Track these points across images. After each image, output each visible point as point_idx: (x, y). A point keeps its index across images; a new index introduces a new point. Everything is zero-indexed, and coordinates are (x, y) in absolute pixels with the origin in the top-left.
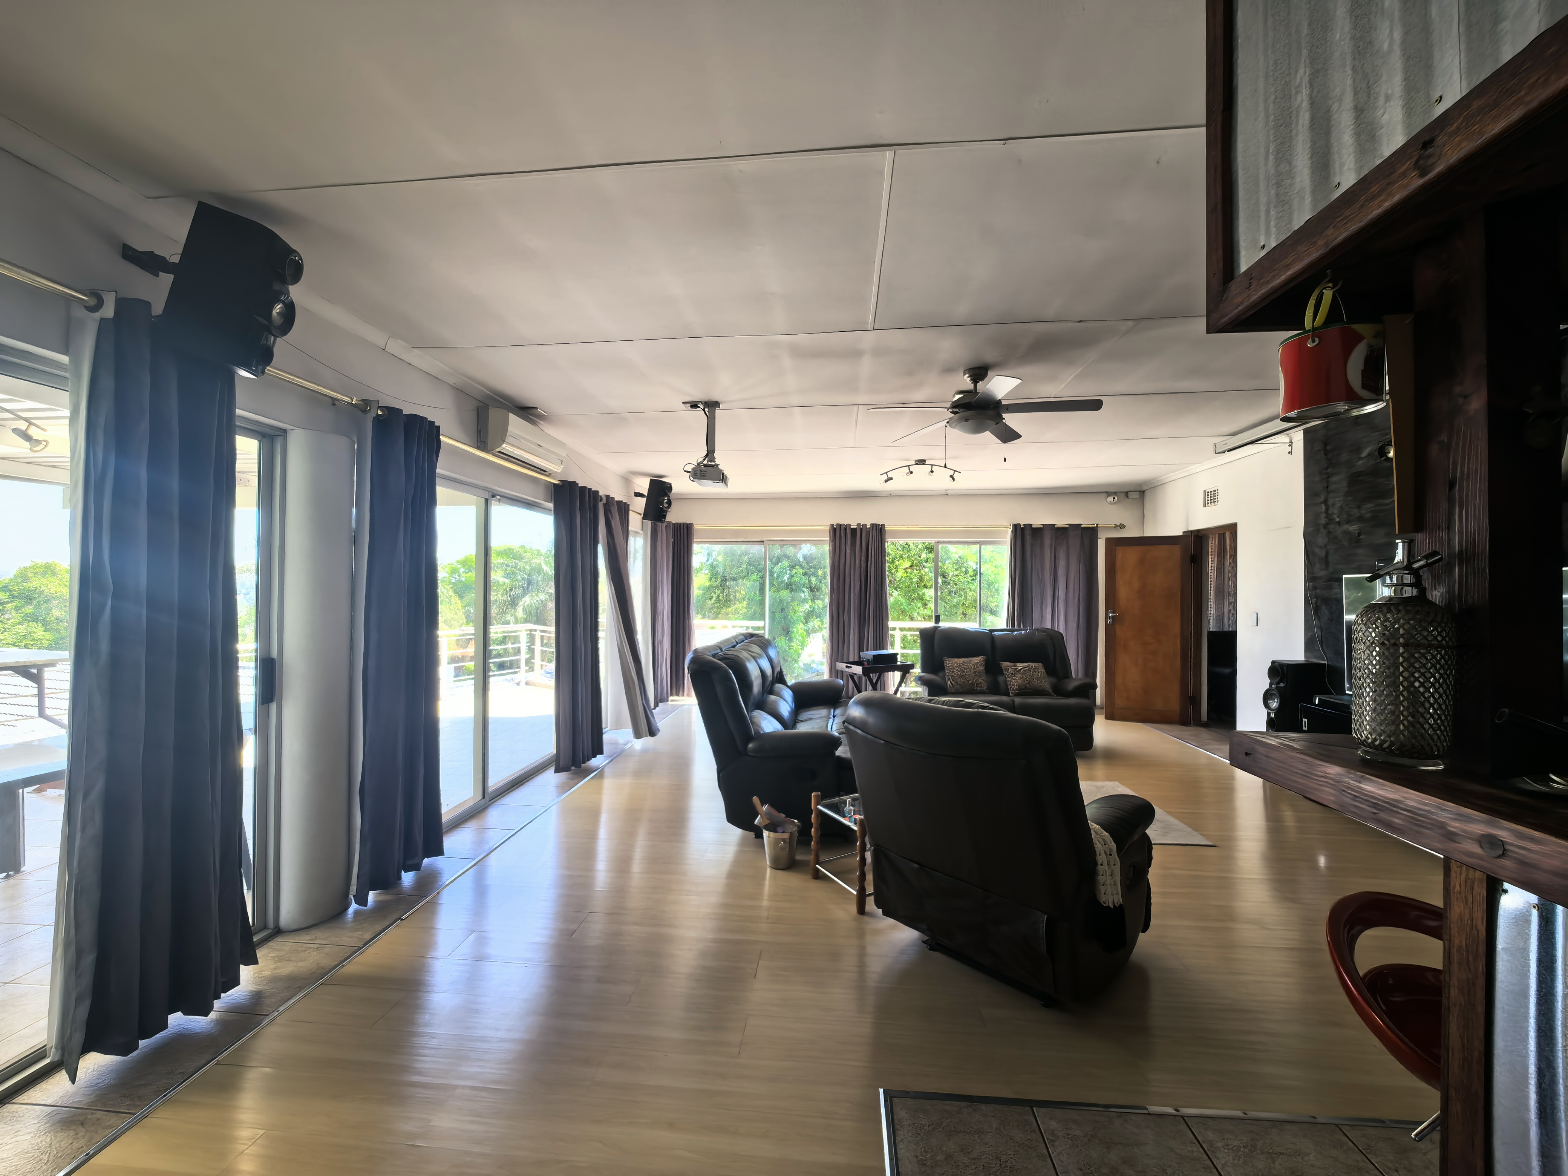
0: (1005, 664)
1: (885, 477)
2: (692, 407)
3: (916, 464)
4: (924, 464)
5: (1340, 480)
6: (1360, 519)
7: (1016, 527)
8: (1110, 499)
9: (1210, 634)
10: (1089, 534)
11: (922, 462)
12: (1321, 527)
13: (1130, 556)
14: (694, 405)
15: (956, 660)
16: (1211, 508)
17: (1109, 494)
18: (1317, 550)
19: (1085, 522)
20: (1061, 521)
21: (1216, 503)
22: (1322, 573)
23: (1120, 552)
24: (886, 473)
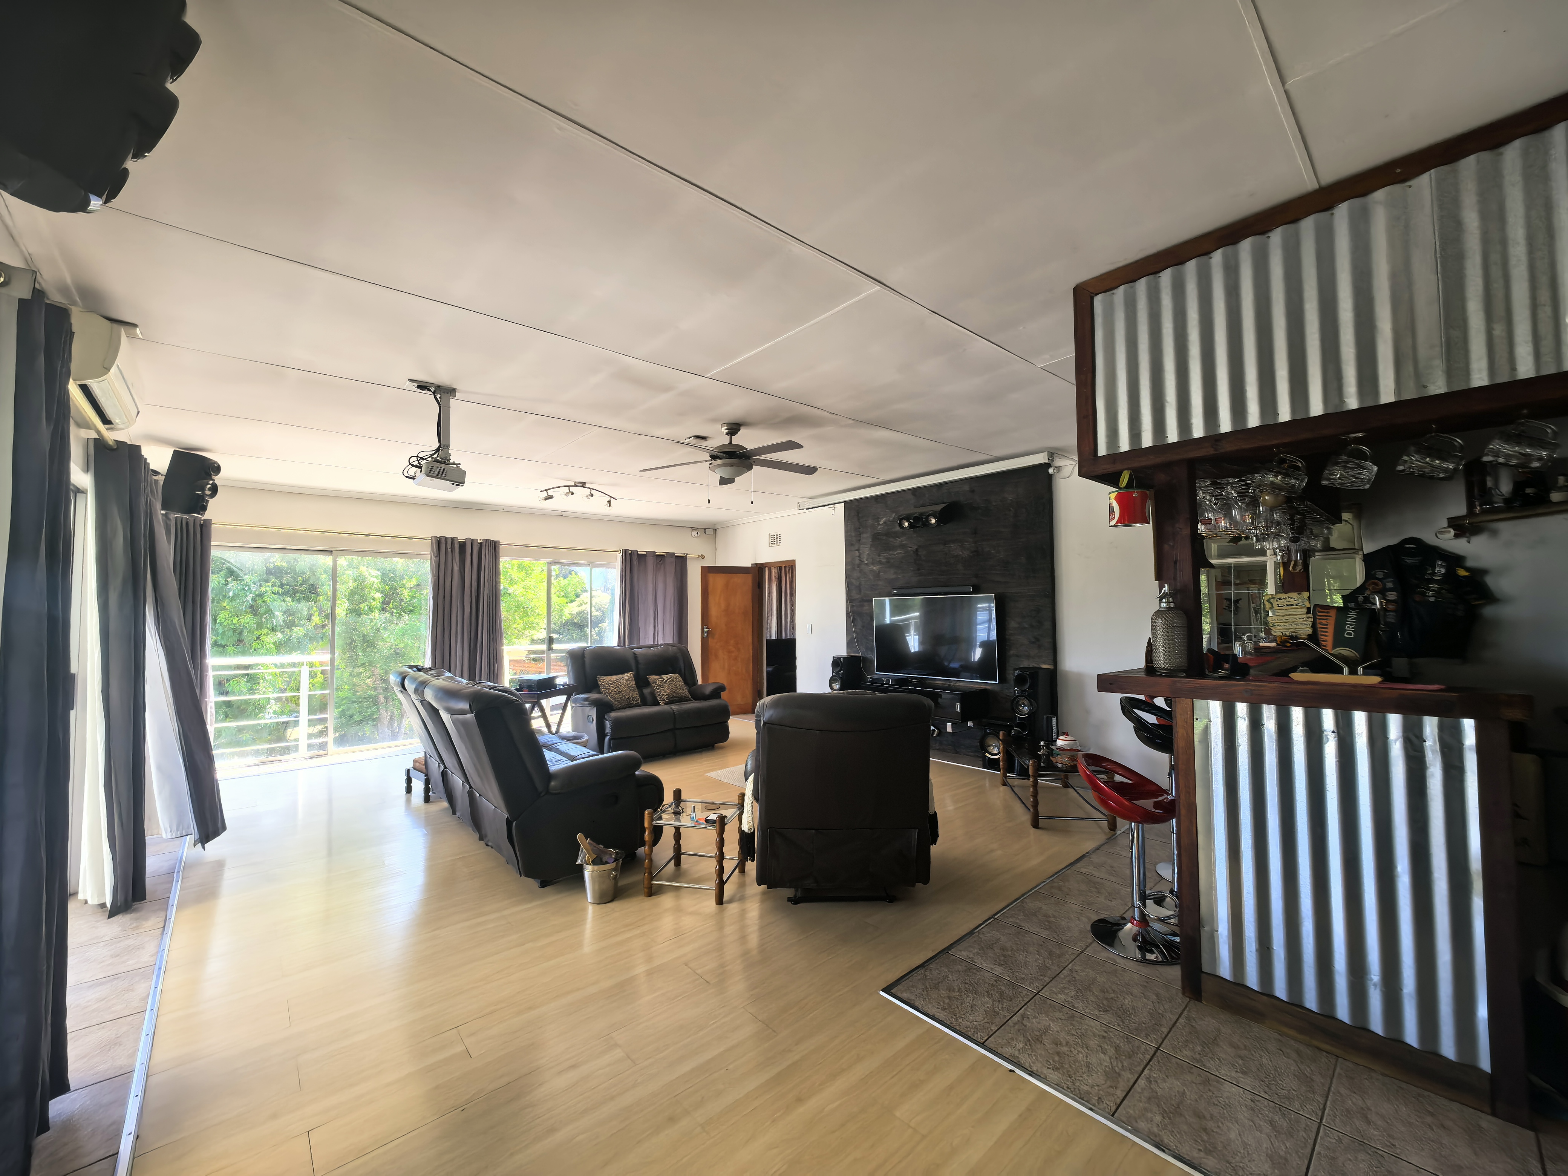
0: (652, 678)
1: (545, 494)
2: (419, 387)
3: (577, 486)
4: (583, 487)
5: (867, 537)
6: (880, 562)
7: (626, 551)
8: (694, 533)
9: (770, 642)
10: (681, 562)
11: (581, 484)
12: (856, 566)
13: (718, 581)
14: (423, 386)
15: (609, 678)
16: (775, 548)
17: (693, 529)
18: (854, 581)
19: (678, 552)
20: (660, 549)
21: (778, 544)
22: (857, 597)
23: (711, 577)
24: (546, 490)
